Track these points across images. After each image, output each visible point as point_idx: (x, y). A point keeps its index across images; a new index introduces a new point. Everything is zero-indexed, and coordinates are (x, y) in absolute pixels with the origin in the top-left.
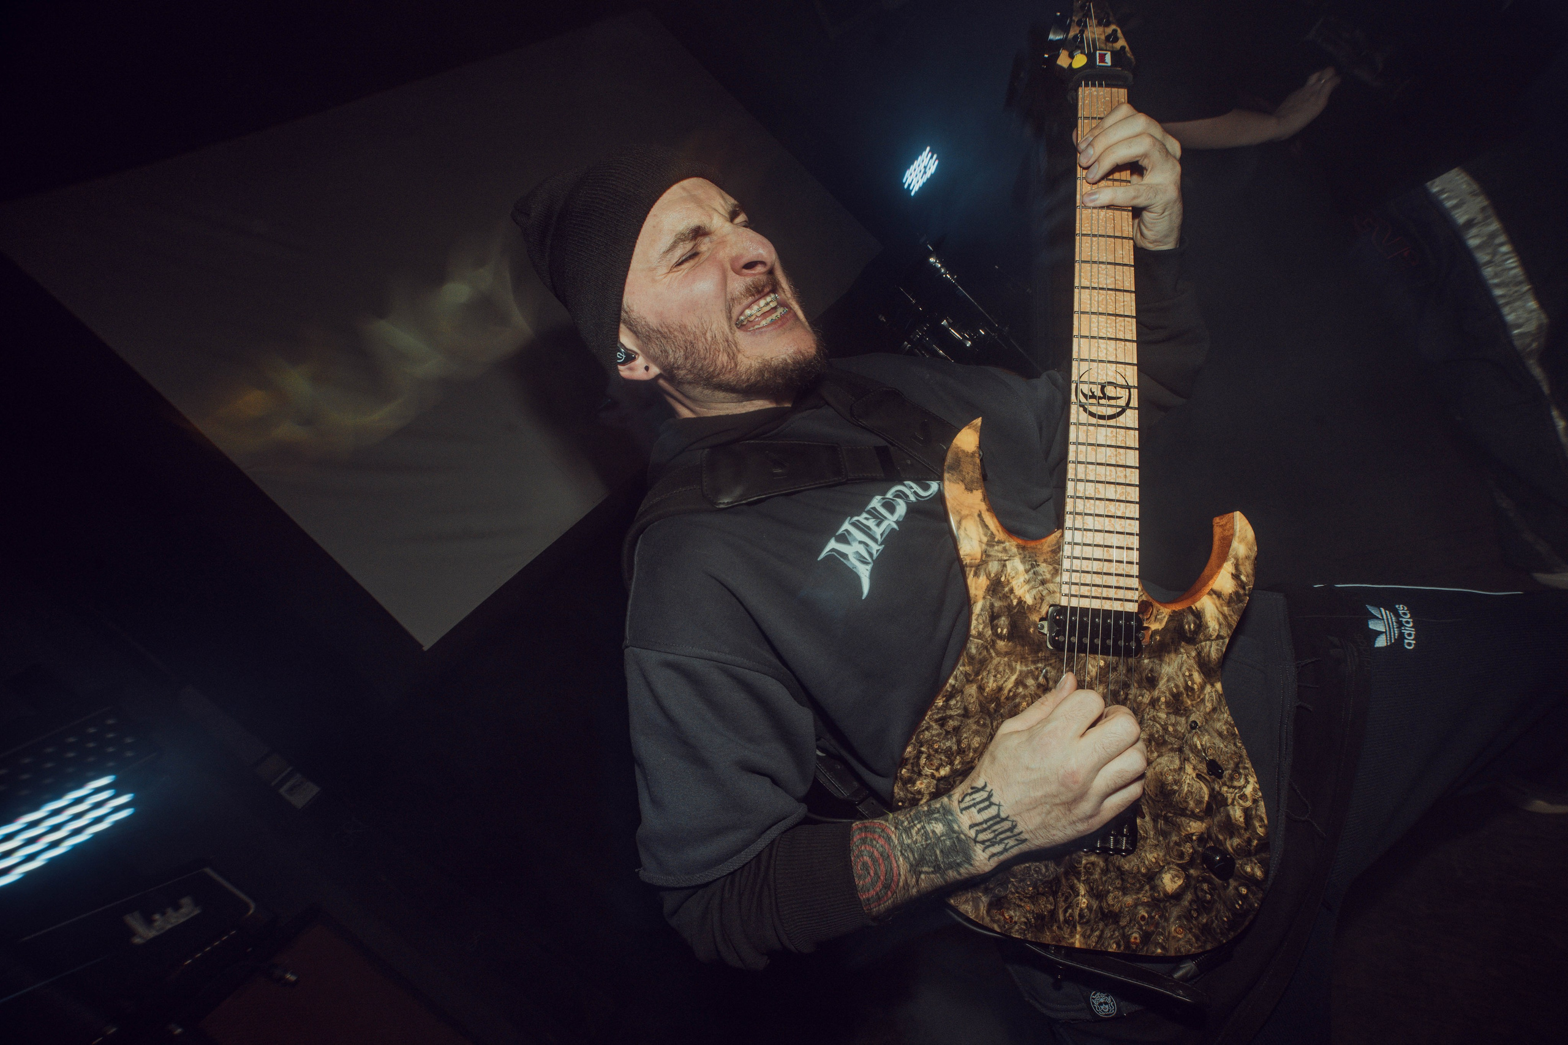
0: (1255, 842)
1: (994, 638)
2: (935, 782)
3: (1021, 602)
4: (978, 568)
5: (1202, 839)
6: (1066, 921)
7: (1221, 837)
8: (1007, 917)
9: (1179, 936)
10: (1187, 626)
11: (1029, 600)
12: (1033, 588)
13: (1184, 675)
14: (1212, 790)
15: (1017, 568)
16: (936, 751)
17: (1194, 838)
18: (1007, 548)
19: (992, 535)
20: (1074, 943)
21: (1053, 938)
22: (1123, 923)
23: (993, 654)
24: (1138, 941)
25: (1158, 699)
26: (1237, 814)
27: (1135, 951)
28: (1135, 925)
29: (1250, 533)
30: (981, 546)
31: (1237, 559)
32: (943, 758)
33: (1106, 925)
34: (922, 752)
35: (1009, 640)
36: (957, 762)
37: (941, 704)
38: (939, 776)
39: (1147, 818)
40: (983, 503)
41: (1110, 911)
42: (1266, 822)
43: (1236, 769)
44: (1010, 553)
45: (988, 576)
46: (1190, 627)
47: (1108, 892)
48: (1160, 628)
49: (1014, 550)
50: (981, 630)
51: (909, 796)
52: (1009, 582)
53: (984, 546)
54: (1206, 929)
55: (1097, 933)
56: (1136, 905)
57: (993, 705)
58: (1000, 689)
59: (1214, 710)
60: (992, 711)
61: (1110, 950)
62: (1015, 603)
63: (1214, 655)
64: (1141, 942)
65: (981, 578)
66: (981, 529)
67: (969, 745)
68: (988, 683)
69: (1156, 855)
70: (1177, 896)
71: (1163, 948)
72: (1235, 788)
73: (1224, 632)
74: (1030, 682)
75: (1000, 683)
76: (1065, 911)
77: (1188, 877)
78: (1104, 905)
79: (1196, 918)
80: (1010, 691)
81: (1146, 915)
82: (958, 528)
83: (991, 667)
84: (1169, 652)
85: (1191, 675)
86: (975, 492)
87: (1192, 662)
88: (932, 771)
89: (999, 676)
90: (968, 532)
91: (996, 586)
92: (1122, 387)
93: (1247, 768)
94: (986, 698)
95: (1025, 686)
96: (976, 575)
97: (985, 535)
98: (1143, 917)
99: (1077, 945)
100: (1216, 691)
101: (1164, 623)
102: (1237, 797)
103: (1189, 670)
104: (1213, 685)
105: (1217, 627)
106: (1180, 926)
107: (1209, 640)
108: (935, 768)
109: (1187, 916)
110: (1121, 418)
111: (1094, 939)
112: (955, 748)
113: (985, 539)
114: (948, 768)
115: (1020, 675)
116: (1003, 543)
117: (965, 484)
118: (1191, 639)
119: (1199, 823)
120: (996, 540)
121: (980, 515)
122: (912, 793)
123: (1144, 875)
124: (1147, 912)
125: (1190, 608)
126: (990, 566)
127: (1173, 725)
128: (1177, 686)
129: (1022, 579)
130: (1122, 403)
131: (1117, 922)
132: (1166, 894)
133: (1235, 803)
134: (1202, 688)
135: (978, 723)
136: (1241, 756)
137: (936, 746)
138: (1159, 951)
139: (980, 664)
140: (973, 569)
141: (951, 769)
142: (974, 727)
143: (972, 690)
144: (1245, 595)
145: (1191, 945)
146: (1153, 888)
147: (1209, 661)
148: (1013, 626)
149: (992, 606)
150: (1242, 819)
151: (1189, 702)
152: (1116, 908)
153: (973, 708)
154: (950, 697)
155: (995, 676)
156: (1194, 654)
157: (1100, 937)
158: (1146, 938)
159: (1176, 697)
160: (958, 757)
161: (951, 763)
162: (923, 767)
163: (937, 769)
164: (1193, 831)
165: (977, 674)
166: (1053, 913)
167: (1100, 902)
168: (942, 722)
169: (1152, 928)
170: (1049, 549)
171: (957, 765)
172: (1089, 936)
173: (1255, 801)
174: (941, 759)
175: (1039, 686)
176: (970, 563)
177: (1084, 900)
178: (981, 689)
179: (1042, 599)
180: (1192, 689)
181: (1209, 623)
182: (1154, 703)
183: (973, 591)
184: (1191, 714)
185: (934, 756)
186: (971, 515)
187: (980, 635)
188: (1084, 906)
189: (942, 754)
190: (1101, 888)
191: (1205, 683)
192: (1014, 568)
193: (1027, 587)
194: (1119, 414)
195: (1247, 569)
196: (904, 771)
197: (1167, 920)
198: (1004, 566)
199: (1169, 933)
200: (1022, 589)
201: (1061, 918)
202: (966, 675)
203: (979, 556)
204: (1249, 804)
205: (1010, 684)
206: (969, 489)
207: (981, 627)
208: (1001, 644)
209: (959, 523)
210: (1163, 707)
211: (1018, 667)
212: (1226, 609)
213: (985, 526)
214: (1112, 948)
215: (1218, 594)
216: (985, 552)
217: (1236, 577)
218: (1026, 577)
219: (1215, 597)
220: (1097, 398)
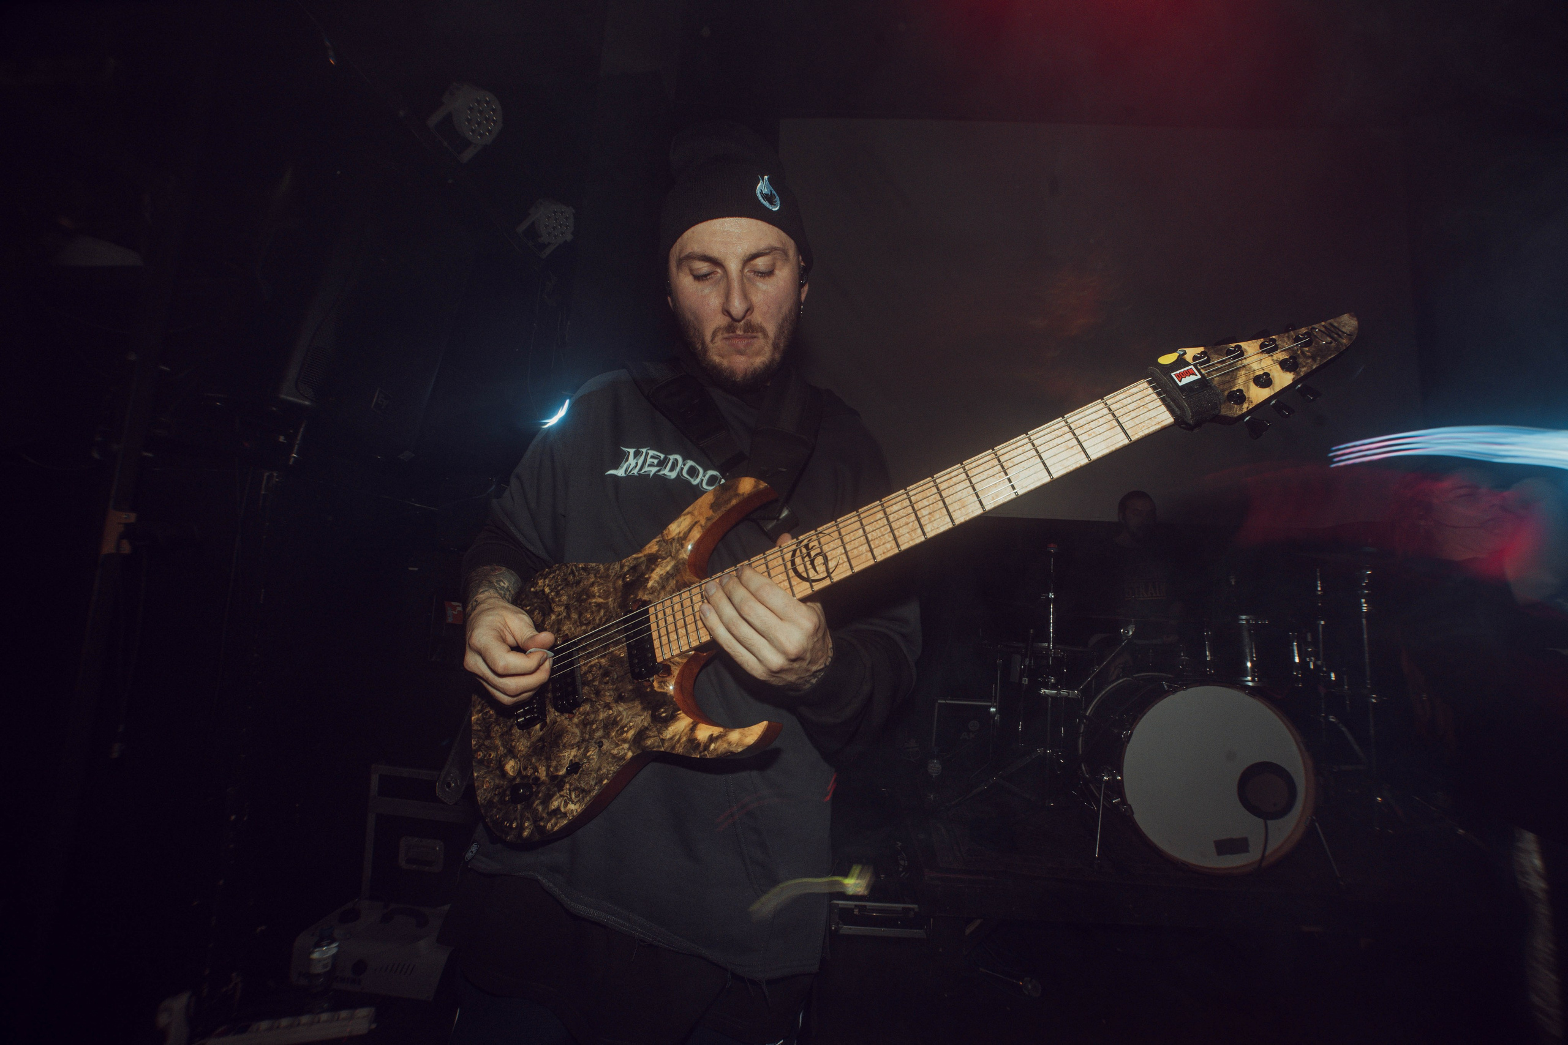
0: (542, 824)
1: (623, 576)
3: (648, 580)
5: (537, 779)
7: (540, 795)
9: (485, 786)
10: (662, 710)
11: (650, 584)
12: (658, 583)
13: (630, 722)
14: (564, 776)
15: (668, 565)
16: (557, 578)
17: (536, 774)
18: (680, 552)
19: (685, 537)
21: (473, 701)
22: (487, 743)
23: (613, 581)
24: (479, 757)
25: (610, 708)
26: (555, 804)
27: (474, 758)
28: (486, 751)
30: (677, 535)
31: (724, 735)
33: (483, 732)
35: (624, 586)
39: (541, 733)
40: (705, 520)
41: (490, 731)
42: (556, 829)
43: (583, 791)
44: (677, 556)
45: (659, 550)
46: (663, 712)
47: (499, 725)
48: (655, 689)
49: (680, 557)
52: (657, 566)
54: (491, 804)
55: (479, 728)
56: (496, 748)
57: (585, 596)
58: (594, 596)
59: (614, 756)
60: (583, 598)
61: (472, 740)
62: (646, 576)
63: (649, 742)
64: (479, 760)
65: (657, 546)
69: (522, 749)
70: (504, 774)
71: (478, 777)
72: (570, 793)
73: (667, 745)
77: (514, 778)
78: (493, 726)
79: (495, 795)
81: (491, 758)
82: (685, 515)
83: (606, 584)
84: (642, 703)
85: (631, 728)
86: (711, 510)
87: (640, 725)
91: (653, 559)
93: (584, 800)
95: (599, 611)
97: (685, 533)
98: (490, 755)
100: (626, 754)
101: (659, 690)
102: (565, 798)
103: (634, 726)
104: (629, 749)
105: (668, 736)
106: (490, 785)
107: (659, 734)
109: (496, 787)
113: (681, 534)
115: (605, 603)
116: (683, 548)
117: (713, 502)
118: (655, 718)
119: (545, 773)
120: (683, 542)
121: (696, 523)
123: (511, 745)
124: (493, 757)
125: (677, 709)
126: (665, 548)
127: (597, 727)
128: (622, 720)
129: (662, 572)
132: (505, 765)
133: (561, 798)
134: (625, 741)
136: (590, 792)
139: (606, 576)
142: (572, 593)
143: (591, 580)
146: (505, 756)
147: (644, 740)
148: (632, 584)
149: (641, 563)
150: (553, 807)
151: (613, 734)
152: (493, 734)
154: (585, 569)
155: (602, 588)
156: (646, 724)
157: (478, 731)
158: (481, 762)
159: (615, 722)
164: (540, 771)
165: (600, 577)
169: (486, 765)
170: (686, 580)
172: (477, 724)
173: (565, 815)
179: (652, 593)
180: (622, 734)
181: (669, 728)
183: (647, 547)
184: (607, 739)
186: (696, 518)
191: (629, 742)
193: (657, 578)
195: (720, 747)
197: (492, 773)
198: (668, 557)
199: (485, 777)
200: (656, 576)
202: (598, 571)
203: (669, 538)
204: (563, 810)
208: (620, 582)
211: (610, 599)
212: (684, 739)
213: (690, 530)
214: (474, 742)
215: (693, 729)
216: (673, 539)
217: (712, 739)
218: (664, 574)
219: (691, 725)
220: (809, 555)
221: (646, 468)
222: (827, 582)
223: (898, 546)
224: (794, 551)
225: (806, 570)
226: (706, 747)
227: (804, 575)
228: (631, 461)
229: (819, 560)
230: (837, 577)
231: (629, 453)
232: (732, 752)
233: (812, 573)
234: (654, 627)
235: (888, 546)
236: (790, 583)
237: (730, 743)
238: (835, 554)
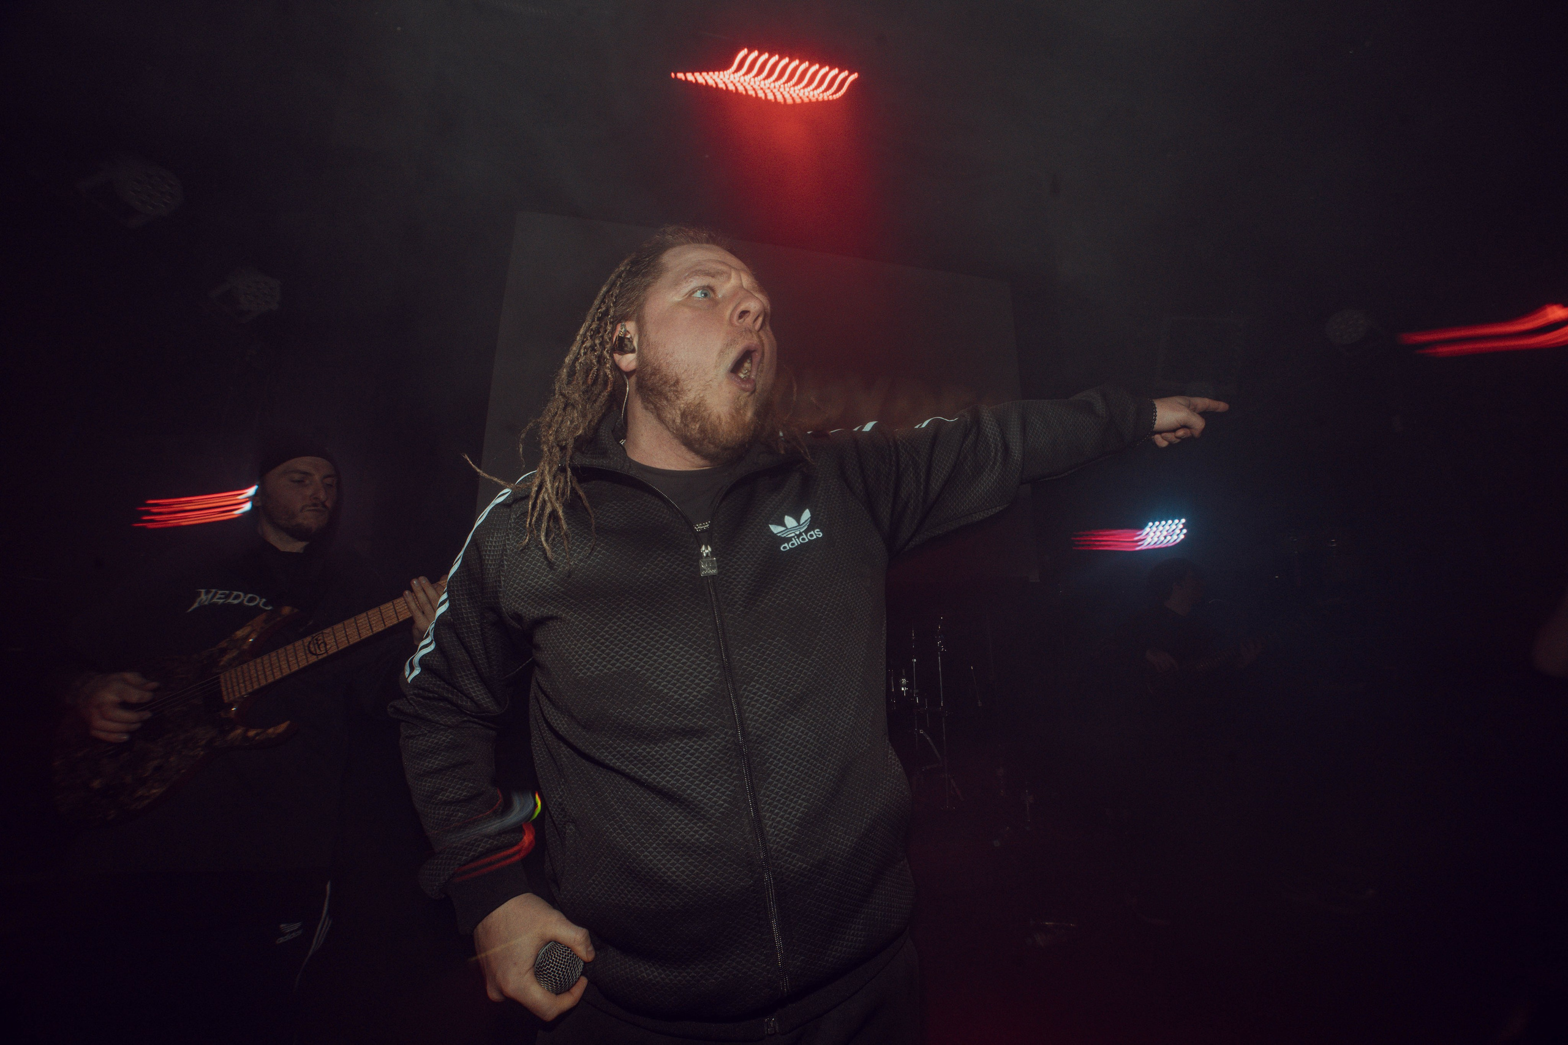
3: (220, 661)
11: (221, 664)
12: (227, 662)
18: (243, 645)
46: (226, 728)
48: (222, 716)
52: (226, 654)
59: (190, 757)
62: (218, 660)
84: (210, 726)
100: (199, 754)
101: (224, 717)
104: (202, 751)
105: (229, 739)
107: (222, 738)
118: (220, 731)
121: (254, 630)
129: (229, 657)
130: (318, 653)
134: (198, 747)
148: (208, 665)
156: (214, 736)
179: (222, 669)
181: (230, 735)
191: (202, 747)
192: (232, 653)
198: (233, 649)
200: (225, 659)
211: (189, 675)
213: (250, 634)
217: (257, 735)
218: (231, 658)
220: (317, 643)
221: (215, 600)
222: (325, 655)
223: (360, 637)
224: (310, 643)
225: (315, 650)
227: (314, 652)
228: (203, 597)
229: (323, 645)
230: (330, 652)
231: (200, 592)
233: (318, 651)
234: (223, 684)
235: (356, 637)
236: (306, 656)
238: (330, 641)
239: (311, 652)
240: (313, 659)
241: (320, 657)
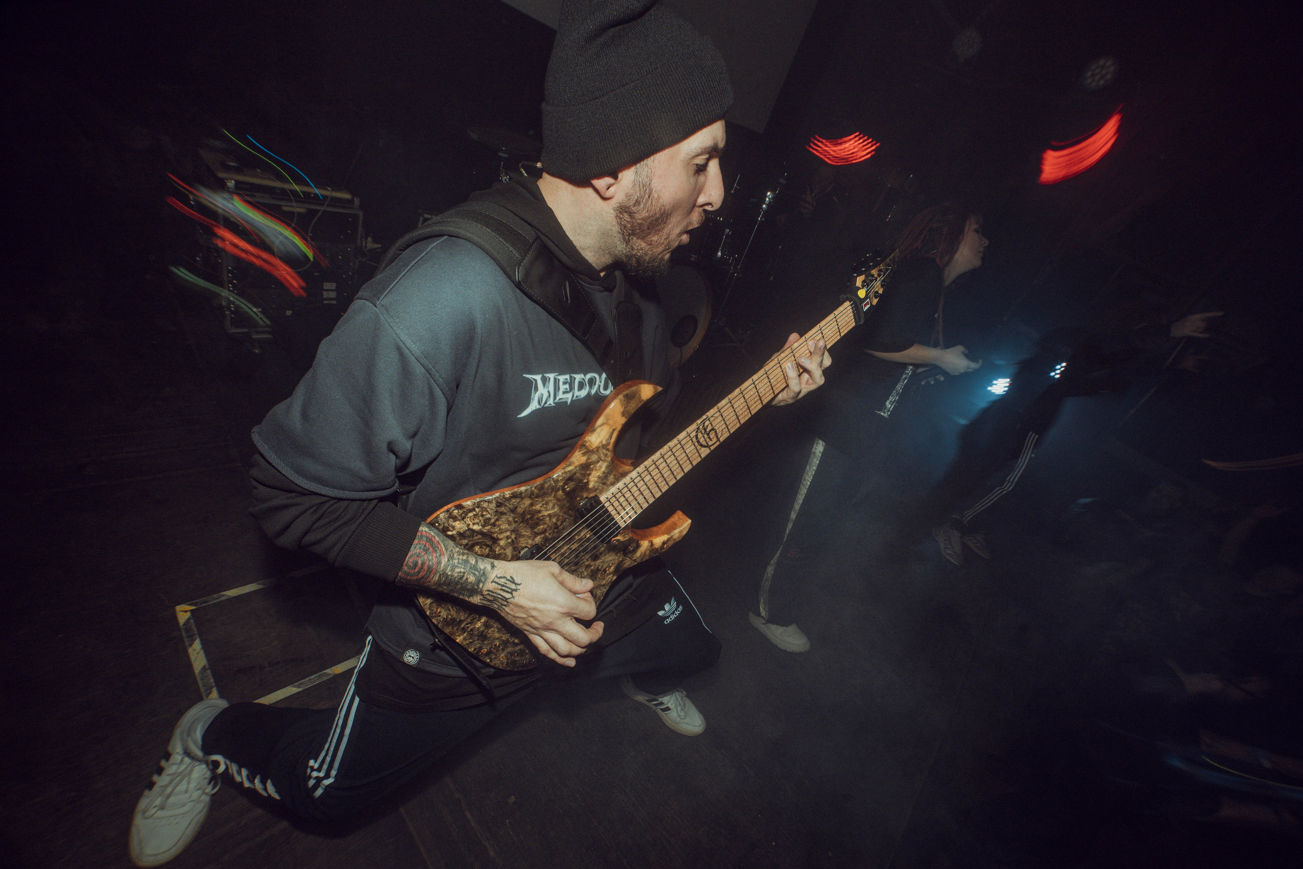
1: (561, 488)
2: (467, 529)
3: (587, 483)
4: (589, 452)
6: (463, 629)
8: (438, 611)
9: (502, 659)
11: (591, 486)
12: (598, 482)
13: (609, 564)
15: (602, 467)
16: (482, 516)
18: (607, 455)
19: (609, 444)
20: (457, 639)
21: (450, 632)
22: (485, 642)
23: (553, 495)
27: (479, 656)
29: (685, 533)
30: (599, 444)
31: (671, 537)
32: (482, 521)
33: (478, 640)
34: (475, 510)
35: (565, 494)
36: (486, 528)
37: (508, 496)
38: (472, 528)
40: (621, 426)
41: (485, 635)
44: (606, 459)
45: (588, 459)
46: (630, 548)
47: (493, 627)
48: (622, 541)
49: (609, 459)
50: (559, 479)
51: (446, 525)
52: (592, 470)
53: (601, 445)
54: (514, 662)
55: (471, 640)
56: (498, 639)
57: (529, 516)
58: (539, 512)
59: (604, 585)
60: (526, 518)
61: (469, 650)
62: (584, 481)
64: (485, 653)
65: (584, 457)
66: (607, 437)
67: (500, 525)
68: (537, 505)
71: (491, 661)
73: (639, 560)
74: (554, 520)
75: (543, 509)
76: (467, 624)
78: (486, 631)
79: (515, 656)
80: (542, 516)
81: (498, 645)
82: (600, 426)
83: (546, 499)
84: (614, 552)
85: (611, 566)
86: (624, 417)
87: (617, 561)
88: (471, 523)
89: (545, 506)
90: (601, 432)
91: (586, 468)
92: (717, 437)
94: (529, 511)
96: (584, 454)
97: (606, 440)
98: (496, 644)
99: (458, 641)
101: (624, 540)
103: (612, 564)
104: (613, 576)
105: (638, 556)
106: (506, 656)
107: (631, 558)
108: (473, 522)
109: (511, 654)
110: (703, 449)
111: (467, 642)
112: (492, 521)
113: (604, 442)
114: (480, 527)
115: (553, 513)
116: (609, 451)
117: (624, 410)
118: (625, 554)
120: (608, 447)
121: (614, 430)
122: (449, 525)
124: (499, 644)
125: (638, 541)
126: (593, 456)
128: (602, 567)
129: (598, 474)
130: (710, 443)
131: (483, 641)
134: (609, 574)
135: (514, 518)
137: (484, 513)
138: (488, 661)
139: (542, 493)
140: (586, 450)
141: (480, 529)
142: (511, 519)
143: (527, 502)
144: (659, 553)
145: (502, 665)
147: (622, 566)
148: (573, 490)
149: (575, 473)
151: (599, 576)
153: (520, 510)
155: (543, 504)
156: (620, 559)
157: (471, 643)
158: (489, 653)
159: (598, 570)
160: (489, 527)
161: (483, 526)
162: (468, 517)
163: (474, 524)
165: (536, 497)
166: (461, 621)
167: (485, 629)
168: (499, 505)
169: (495, 651)
170: (621, 472)
171: (486, 529)
172: (467, 640)
174: (480, 521)
175: (556, 524)
176: (587, 446)
177: (480, 625)
178: (532, 505)
179: (596, 490)
180: (606, 572)
181: (637, 552)
182: (588, 566)
185: (479, 517)
186: (611, 426)
187: (557, 481)
188: (477, 626)
189: (483, 519)
190: (491, 623)
191: (612, 573)
192: (601, 467)
193: (596, 479)
194: (705, 447)
195: (670, 543)
196: (456, 511)
197: (503, 650)
198: (598, 462)
200: (593, 479)
201: (463, 626)
202: (532, 493)
203: (594, 446)
205: (546, 513)
206: (623, 414)
207: (561, 478)
208: (560, 492)
209: (603, 424)
210: (589, 570)
211: (556, 509)
212: (648, 552)
213: (611, 437)
214: (471, 650)
215: (652, 544)
216: (598, 448)
217: (664, 543)
218: (601, 475)
219: (650, 544)
220: (706, 432)
221: (561, 396)
222: (718, 443)
225: (705, 440)
226: (662, 547)
227: (704, 443)
228: (542, 390)
229: (712, 435)
230: (722, 439)
231: (535, 380)
232: (677, 543)
234: (610, 509)
237: (675, 540)
239: (701, 445)
240: (705, 452)
241: (712, 448)
